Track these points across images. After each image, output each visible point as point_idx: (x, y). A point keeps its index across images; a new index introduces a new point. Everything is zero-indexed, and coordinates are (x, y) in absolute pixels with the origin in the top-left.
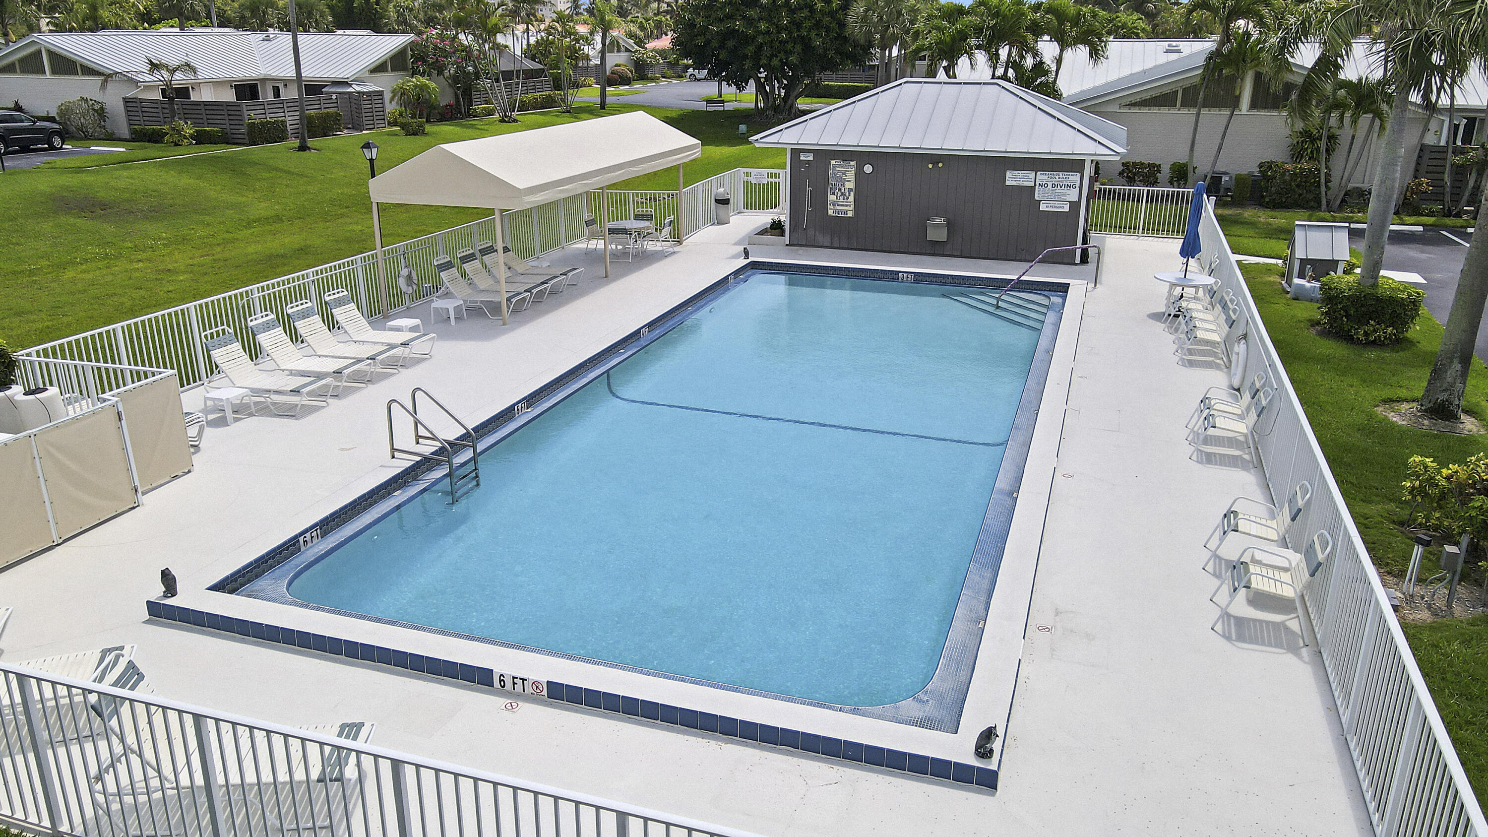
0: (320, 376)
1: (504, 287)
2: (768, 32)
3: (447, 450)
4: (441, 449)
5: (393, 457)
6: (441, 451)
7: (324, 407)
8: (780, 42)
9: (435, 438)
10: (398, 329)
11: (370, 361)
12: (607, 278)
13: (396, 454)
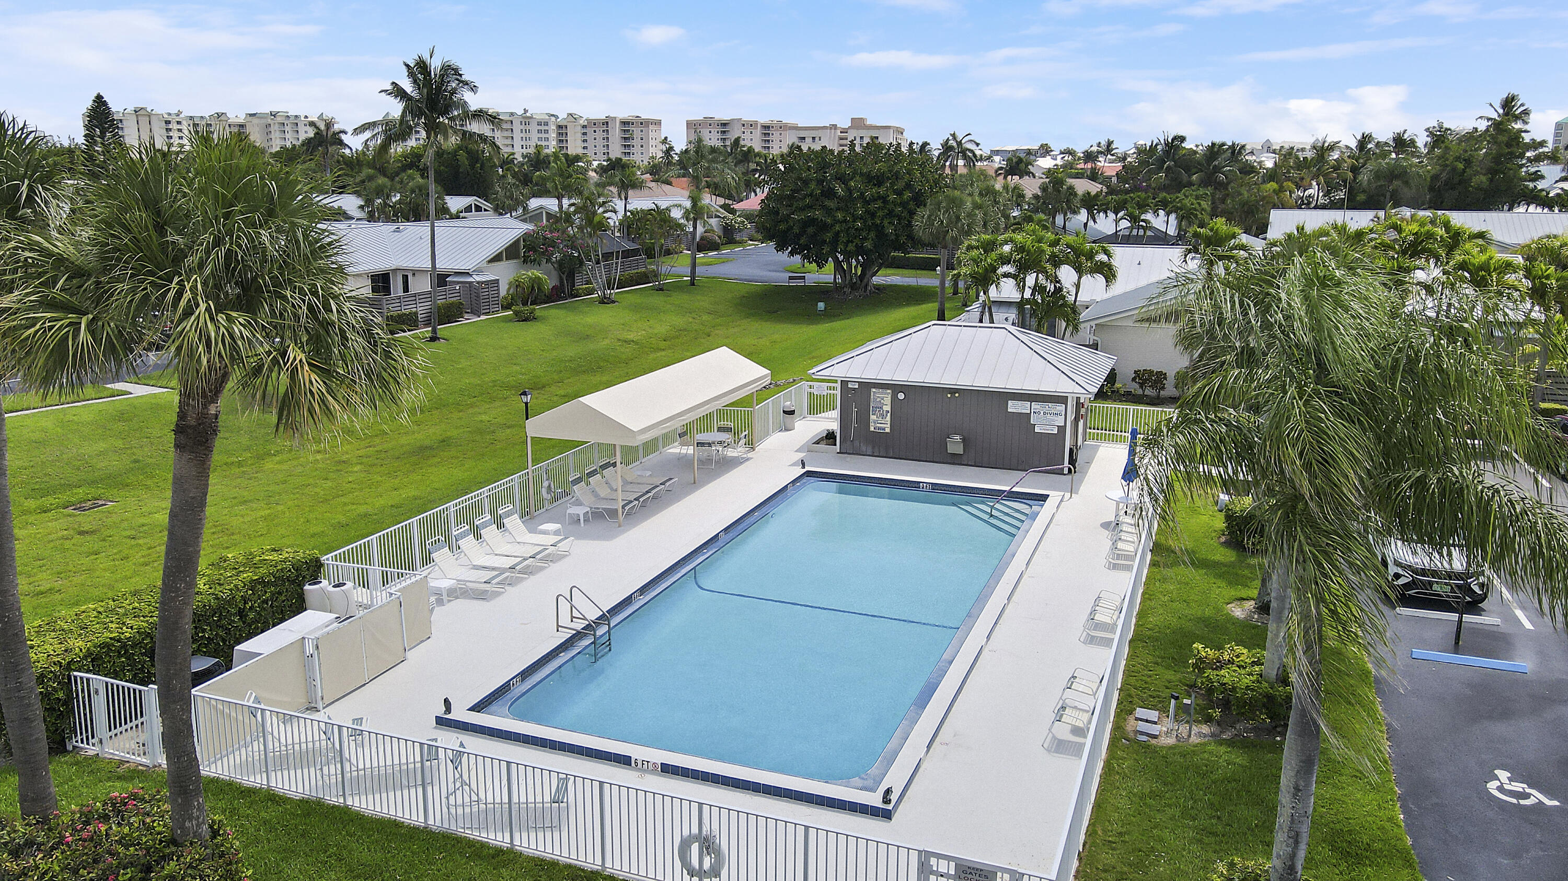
0: (502, 571)
1: (620, 495)
2: (845, 221)
3: (592, 626)
4: (587, 625)
5: (558, 631)
6: (588, 627)
7: (503, 592)
8: (856, 229)
9: (585, 619)
10: (545, 532)
11: (532, 559)
12: (695, 485)
13: (560, 629)
